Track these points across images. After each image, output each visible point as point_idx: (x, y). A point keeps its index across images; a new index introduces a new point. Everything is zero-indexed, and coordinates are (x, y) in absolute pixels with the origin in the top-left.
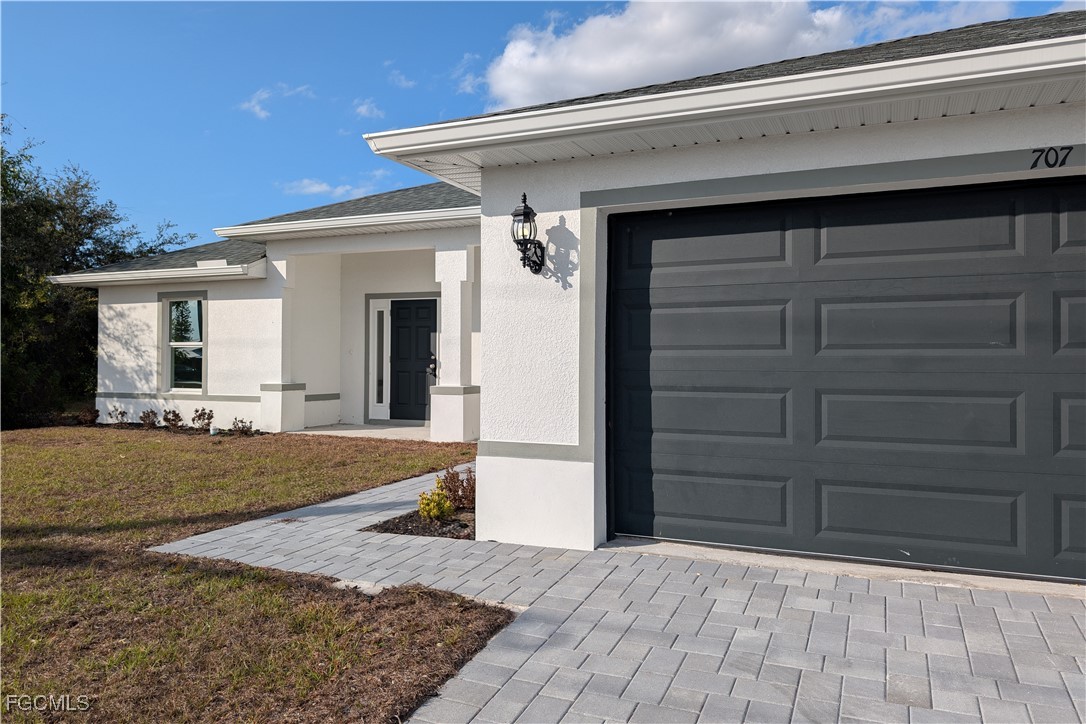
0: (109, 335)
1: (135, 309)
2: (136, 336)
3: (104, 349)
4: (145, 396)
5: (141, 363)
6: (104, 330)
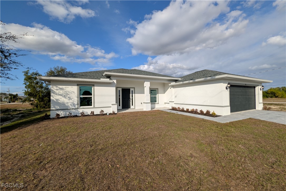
0: (56, 94)
1: (68, 87)
2: (69, 94)
3: (54, 97)
4: (73, 109)
5: (71, 101)
6: (54, 93)
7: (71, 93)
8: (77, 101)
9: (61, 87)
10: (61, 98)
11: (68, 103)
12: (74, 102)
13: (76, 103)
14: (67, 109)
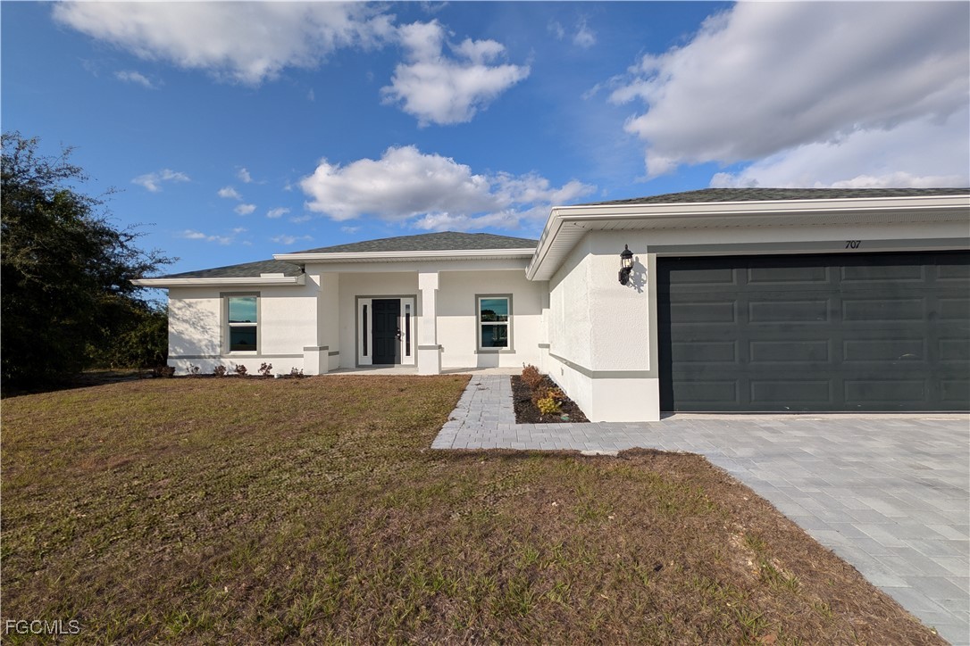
0: (178, 319)
1: (201, 302)
2: (202, 320)
3: (174, 327)
4: (210, 357)
5: (206, 336)
6: (174, 316)
7: (207, 316)
8: (221, 337)
9: (187, 301)
10: (187, 329)
11: (200, 341)
12: (213, 339)
13: (217, 341)
14: (200, 357)
